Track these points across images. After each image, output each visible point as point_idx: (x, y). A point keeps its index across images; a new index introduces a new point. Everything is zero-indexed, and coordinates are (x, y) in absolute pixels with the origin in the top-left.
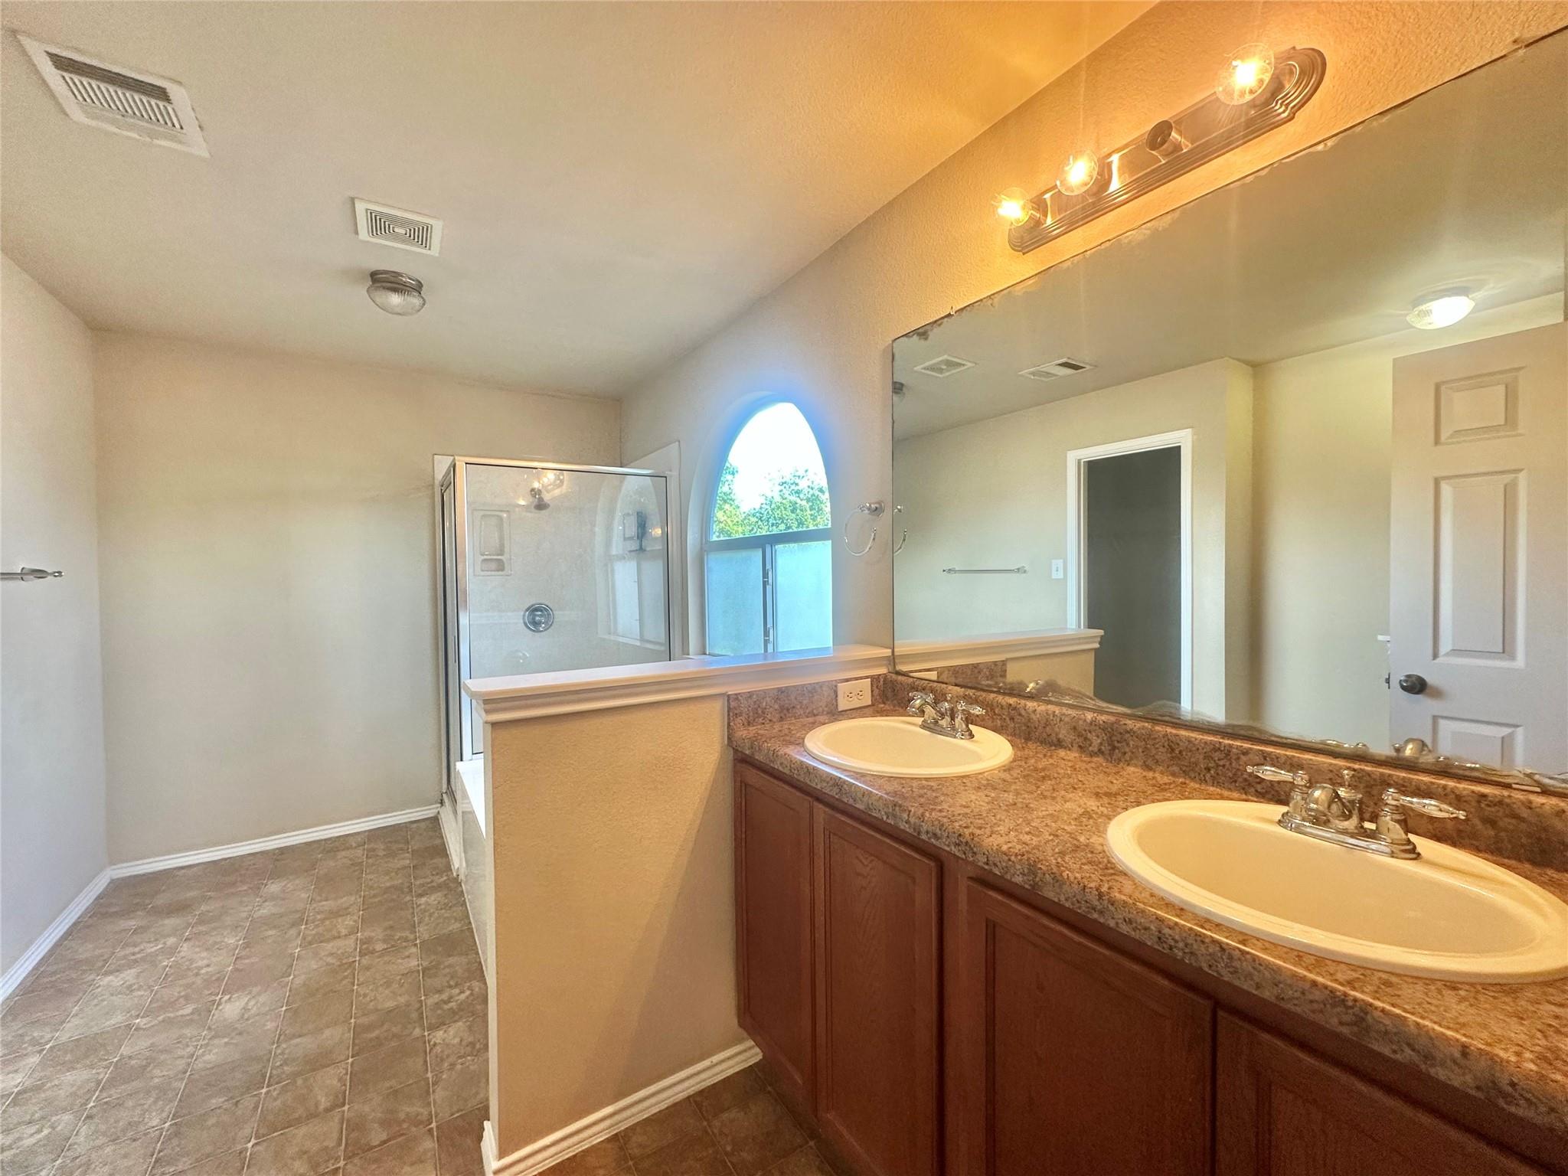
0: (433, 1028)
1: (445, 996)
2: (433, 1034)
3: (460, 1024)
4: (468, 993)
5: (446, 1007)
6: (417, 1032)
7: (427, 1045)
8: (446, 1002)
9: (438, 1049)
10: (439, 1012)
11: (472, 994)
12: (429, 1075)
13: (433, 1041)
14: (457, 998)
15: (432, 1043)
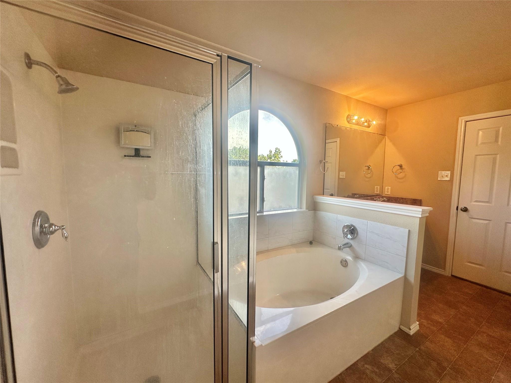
0: (390, 370)
1: (373, 375)
2: (392, 369)
3: (382, 361)
4: (366, 366)
5: (377, 371)
6: (396, 376)
7: (398, 367)
8: (376, 373)
9: (396, 362)
10: (382, 372)
11: (366, 364)
12: (406, 360)
13: (395, 367)
14: (371, 369)
15: (396, 366)
